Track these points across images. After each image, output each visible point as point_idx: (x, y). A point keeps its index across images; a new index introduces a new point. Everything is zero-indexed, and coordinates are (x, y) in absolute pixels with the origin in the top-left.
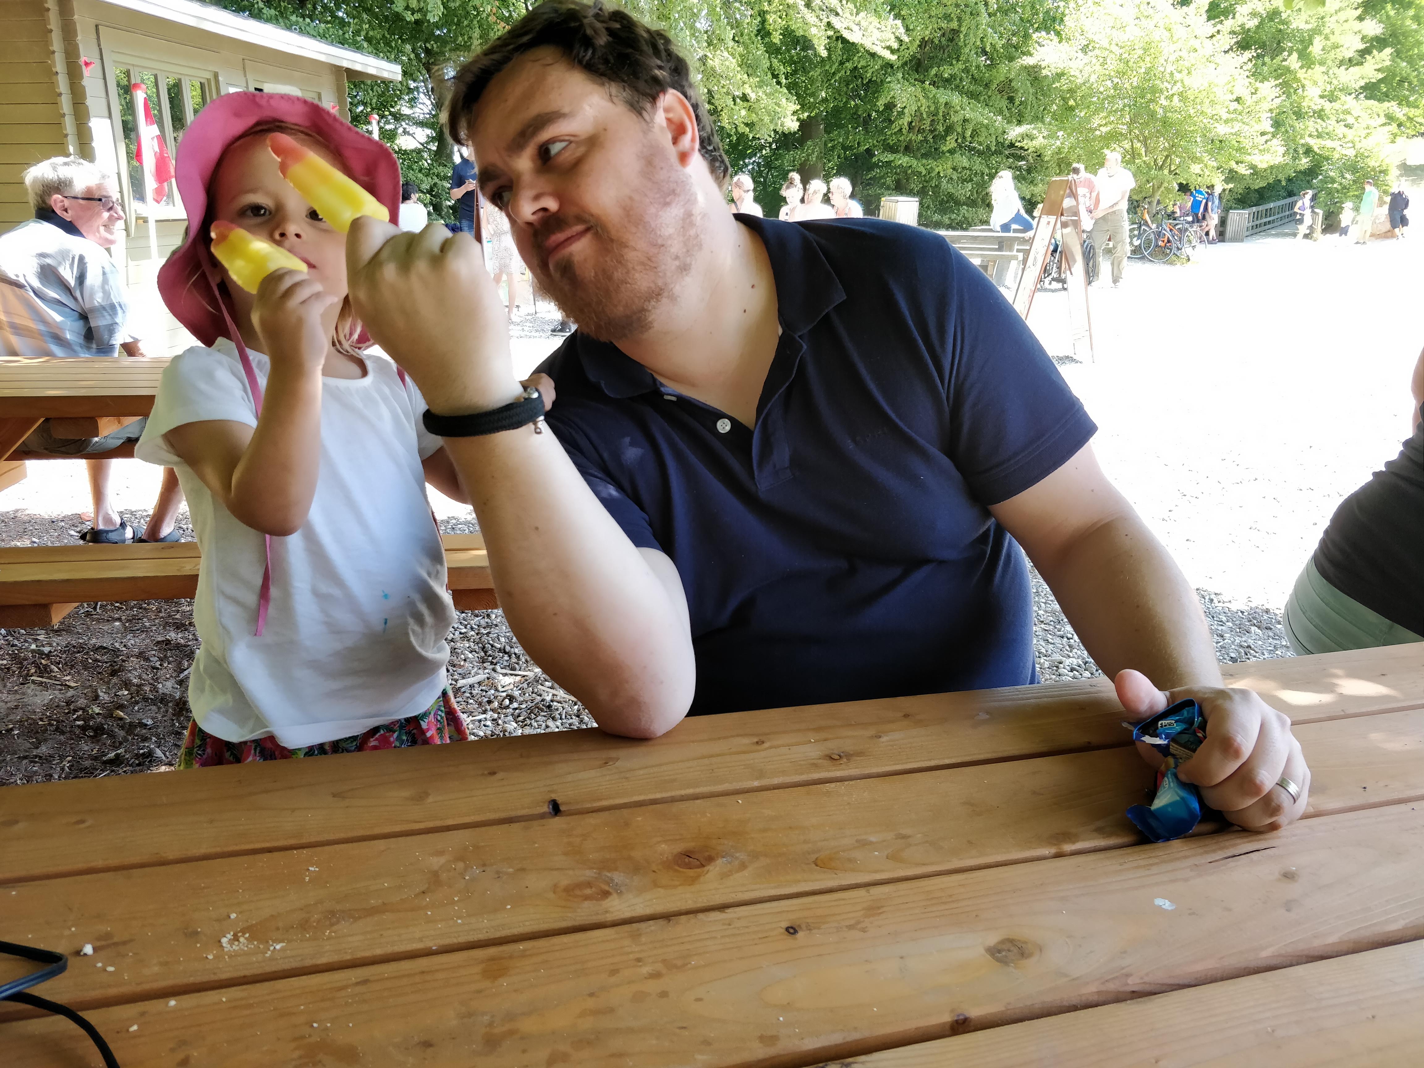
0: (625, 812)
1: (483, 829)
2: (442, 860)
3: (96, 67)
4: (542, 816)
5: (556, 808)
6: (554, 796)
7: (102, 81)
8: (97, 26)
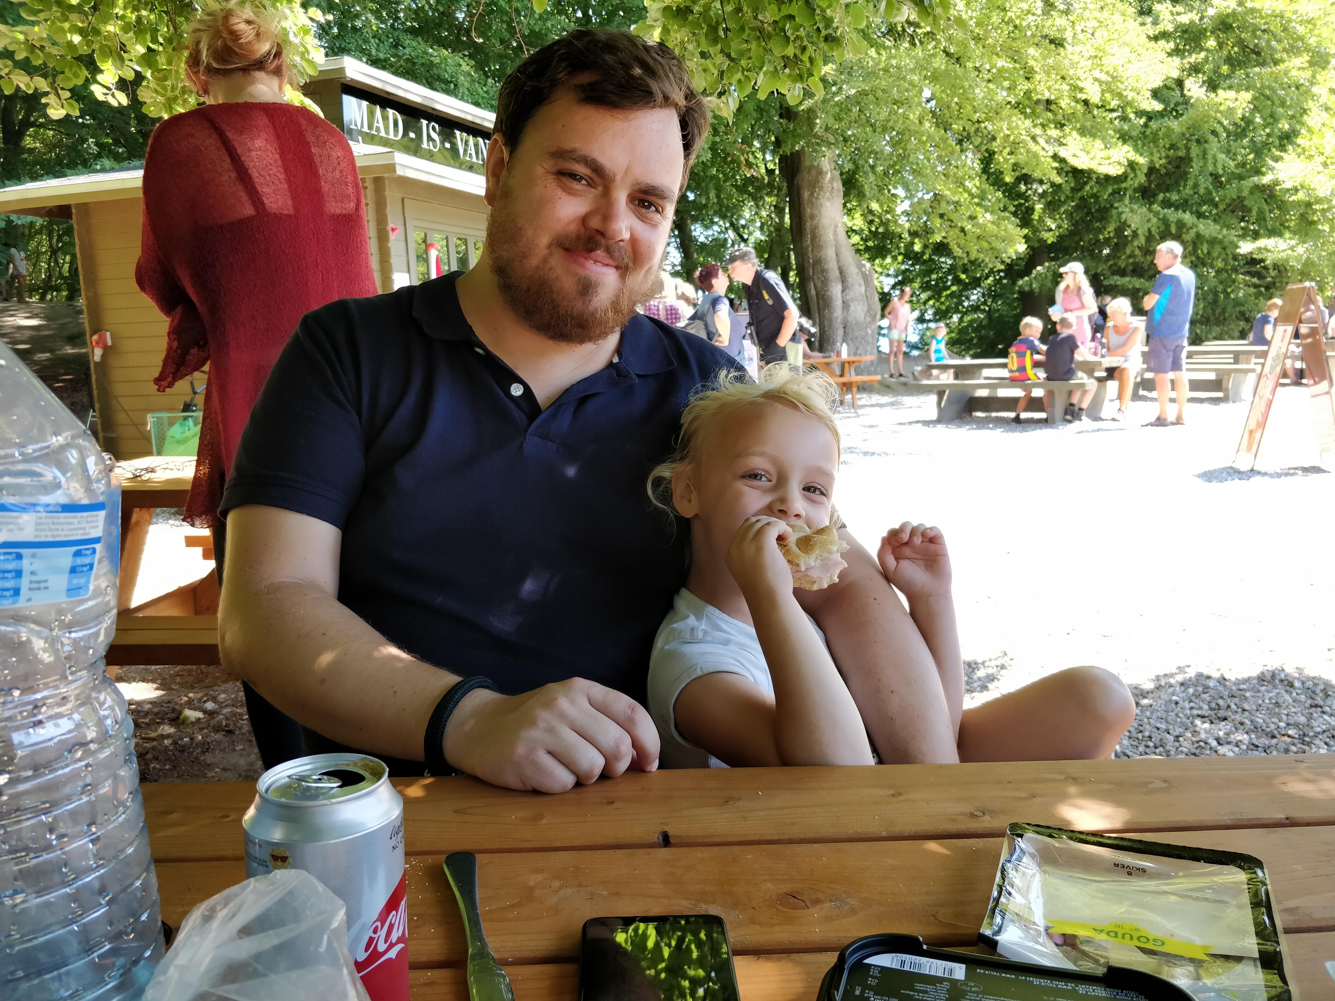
0: (735, 849)
1: (587, 852)
2: (540, 877)
3: (400, 232)
4: (652, 846)
5: (666, 840)
6: (666, 828)
7: (404, 243)
8: (403, 199)
